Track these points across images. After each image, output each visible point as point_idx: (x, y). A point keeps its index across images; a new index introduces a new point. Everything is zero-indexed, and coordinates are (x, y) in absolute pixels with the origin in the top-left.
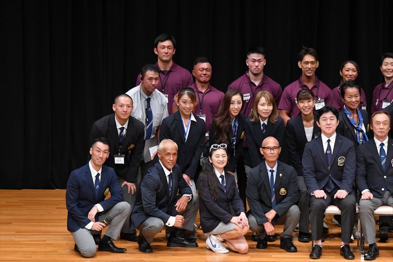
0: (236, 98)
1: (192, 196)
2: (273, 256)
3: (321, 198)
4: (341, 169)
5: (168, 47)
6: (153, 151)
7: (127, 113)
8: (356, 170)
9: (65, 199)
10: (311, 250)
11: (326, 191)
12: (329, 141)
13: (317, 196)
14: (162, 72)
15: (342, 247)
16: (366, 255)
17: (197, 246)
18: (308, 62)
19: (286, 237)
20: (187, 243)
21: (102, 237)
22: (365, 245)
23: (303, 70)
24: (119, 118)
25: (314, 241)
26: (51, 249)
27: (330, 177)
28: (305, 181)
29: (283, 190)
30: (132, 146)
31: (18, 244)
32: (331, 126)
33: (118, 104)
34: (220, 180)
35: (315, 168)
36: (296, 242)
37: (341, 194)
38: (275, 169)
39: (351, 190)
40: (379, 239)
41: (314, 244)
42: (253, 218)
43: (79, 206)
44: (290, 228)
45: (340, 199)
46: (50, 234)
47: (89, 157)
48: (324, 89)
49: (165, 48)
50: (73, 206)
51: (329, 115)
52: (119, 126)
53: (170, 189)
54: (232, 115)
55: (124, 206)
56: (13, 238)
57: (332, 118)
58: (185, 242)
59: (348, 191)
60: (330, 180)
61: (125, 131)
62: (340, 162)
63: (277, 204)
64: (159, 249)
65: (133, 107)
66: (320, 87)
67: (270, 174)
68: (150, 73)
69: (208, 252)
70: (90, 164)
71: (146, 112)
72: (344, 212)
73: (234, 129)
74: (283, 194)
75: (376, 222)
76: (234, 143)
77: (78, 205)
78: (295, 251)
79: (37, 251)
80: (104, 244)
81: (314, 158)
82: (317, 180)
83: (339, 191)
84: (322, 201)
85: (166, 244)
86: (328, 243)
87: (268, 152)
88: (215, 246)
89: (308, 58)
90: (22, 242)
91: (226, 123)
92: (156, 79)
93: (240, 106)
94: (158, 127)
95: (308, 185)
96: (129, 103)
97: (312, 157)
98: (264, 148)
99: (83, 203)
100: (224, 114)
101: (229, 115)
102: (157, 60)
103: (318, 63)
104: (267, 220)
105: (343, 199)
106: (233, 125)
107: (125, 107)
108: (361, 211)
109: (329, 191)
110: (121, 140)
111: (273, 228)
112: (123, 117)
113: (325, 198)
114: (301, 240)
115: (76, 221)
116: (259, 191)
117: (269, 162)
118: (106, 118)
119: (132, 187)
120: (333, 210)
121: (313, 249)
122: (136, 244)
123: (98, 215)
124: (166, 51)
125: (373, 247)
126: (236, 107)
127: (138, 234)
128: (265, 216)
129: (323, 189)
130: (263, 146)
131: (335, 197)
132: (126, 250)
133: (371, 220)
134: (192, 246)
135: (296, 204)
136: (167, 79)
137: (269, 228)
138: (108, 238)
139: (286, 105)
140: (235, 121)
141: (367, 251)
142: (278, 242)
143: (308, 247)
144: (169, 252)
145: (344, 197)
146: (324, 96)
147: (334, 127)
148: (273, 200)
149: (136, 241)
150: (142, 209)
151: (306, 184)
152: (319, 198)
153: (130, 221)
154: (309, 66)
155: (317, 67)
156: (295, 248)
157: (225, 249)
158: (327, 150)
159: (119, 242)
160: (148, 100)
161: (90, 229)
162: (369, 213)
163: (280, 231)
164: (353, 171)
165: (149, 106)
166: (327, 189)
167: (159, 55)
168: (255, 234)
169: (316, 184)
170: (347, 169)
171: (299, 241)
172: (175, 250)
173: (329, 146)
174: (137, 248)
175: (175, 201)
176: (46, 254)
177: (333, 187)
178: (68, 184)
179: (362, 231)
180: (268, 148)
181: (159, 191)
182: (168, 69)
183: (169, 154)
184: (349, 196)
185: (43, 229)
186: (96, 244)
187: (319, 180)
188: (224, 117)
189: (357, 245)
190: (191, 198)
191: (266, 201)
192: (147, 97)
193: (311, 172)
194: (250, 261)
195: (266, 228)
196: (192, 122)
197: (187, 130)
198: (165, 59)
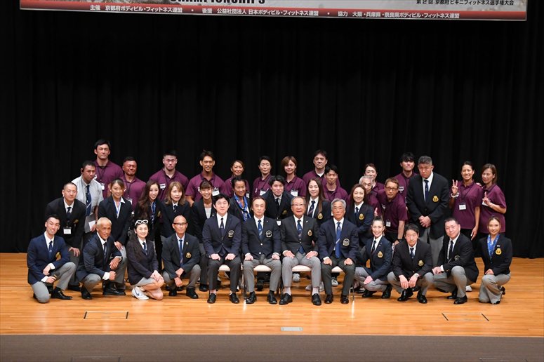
0: (154, 186)
2: (181, 302)
4: (231, 239)
5: (105, 149)
6: (92, 224)
7: (73, 196)
8: (242, 239)
9: (26, 260)
10: (208, 297)
11: (219, 255)
12: (222, 219)
13: (213, 259)
14: (101, 167)
15: (230, 294)
16: (248, 300)
17: (125, 294)
18: (207, 162)
19: (190, 288)
20: (118, 292)
23: (203, 167)
24: (67, 200)
25: (211, 291)
26: (16, 297)
27: (222, 245)
28: (204, 247)
29: (188, 254)
30: (77, 221)
32: (224, 208)
33: (66, 190)
34: (143, 246)
36: (198, 291)
37: (231, 256)
38: (183, 239)
39: (237, 254)
41: (211, 293)
42: (166, 274)
44: (194, 281)
45: (229, 260)
46: (15, 286)
47: (45, 229)
48: (218, 180)
49: (102, 150)
50: (32, 264)
51: (223, 200)
52: (67, 206)
53: (105, 254)
54: (151, 199)
55: (71, 265)
57: (225, 203)
58: (116, 292)
59: (235, 255)
60: (223, 248)
61: (71, 210)
62: (230, 234)
63: (184, 264)
64: (97, 296)
65: (77, 192)
66: (216, 179)
67: (179, 243)
68: (89, 167)
69: (133, 299)
70: (46, 234)
71: (86, 196)
72: (232, 270)
73: (152, 210)
74: (189, 257)
76: (153, 220)
77: (36, 264)
78: (197, 297)
80: (55, 293)
81: (211, 231)
82: (214, 247)
83: (229, 255)
84: (217, 262)
86: (220, 292)
87: (178, 226)
88: (138, 295)
91: (147, 205)
92: (93, 171)
93: (157, 192)
94: (96, 207)
95: (207, 250)
96: (74, 189)
98: (175, 224)
99: (40, 263)
101: (148, 199)
102: (97, 158)
103: (214, 162)
104: (177, 276)
106: (152, 206)
107: (71, 192)
108: (244, 269)
109: (222, 254)
110: (69, 216)
111: (181, 282)
112: (70, 199)
113: (219, 260)
114: (202, 290)
115: (34, 277)
116: (171, 255)
117: (179, 234)
118: (57, 200)
119: (76, 251)
120: (224, 268)
121: (210, 296)
122: (80, 293)
123: (51, 271)
124: (104, 152)
125: (253, 295)
126: (154, 193)
127: (81, 286)
128: (175, 273)
129: (218, 253)
130: (175, 222)
131: (226, 259)
132: (72, 298)
133: (251, 275)
134: (122, 295)
135: (198, 264)
136: (104, 172)
137: (178, 282)
138: (58, 289)
139: (191, 192)
140: (153, 203)
141: (248, 297)
142: (185, 291)
143: (206, 295)
144: (104, 299)
145: (232, 259)
146: (219, 186)
147: (226, 209)
148: (181, 261)
149: (79, 291)
150: (84, 268)
151: (205, 249)
152: (215, 260)
153: (75, 277)
154: (208, 164)
155: (214, 165)
156: (197, 295)
157: (146, 297)
158: (221, 226)
160: (88, 187)
161: (45, 282)
162: (250, 270)
163: (186, 283)
164: (239, 241)
165: (88, 191)
166: (220, 253)
167: (98, 155)
168: (168, 286)
169: (213, 250)
170: (235, 240)
171: (200, 290)
173: (222, 223)
175: (109, 261)
176: (12, 301)
177: (224, 252)
178: (29, 249)
179: (245, 283)
180: (178, 224)
181: (97, 255)
182: (105, 165)
183: (105, 228)
184: (236, 258)
186: (50, 293)
188: (145, 200)
189: (241, 293)
190: (121, 259)
191: (177, 263)
192: (87, 185)
193: (209, 241)
194: (164, 305)
195: (176, 281)
196: (122, 203)
197: (118, 209)
198: (103, 157)
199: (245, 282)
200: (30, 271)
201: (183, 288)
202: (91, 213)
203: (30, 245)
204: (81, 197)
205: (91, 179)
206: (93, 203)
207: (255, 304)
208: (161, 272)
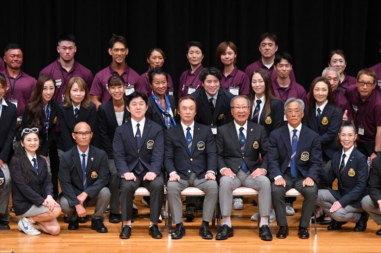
0: (49, 84)
1: (4, 179)
2: (84, 237)
3: (131, 180)
4: (150, 152)
8: (164, 153)
10: (121, 230)
11: (135, 174)
12: (138, 125)
13: (127, 179)
15: (150, 227)
16: (173, 234)
17: (9, 228)
18: (118, 50)
19: (97, 218)
23: (113, 56)
25: (124, 222)
27: (139, 160)
28: (115, 164)
29: (94, 173)
32: (140, 110)
34: (33, 163)
35: (125, 152)
36: (107, 223)
37: (150, 176)
38: (87, 153)
39: (159, 173)
41: (124, 224)
42: (64, 201)
44: (101, 210)
45: (149, 181)
48: (133, 75)
51: (139, 100)
54: (45, 100)
57: (141, 103)
59: (156, 174)
60: (140, 163)
62: (149, 145)
63: (88, 186)
66: (130, 73)
67: (81, 158)
69: (20, 234)
72: (152, 194)
73: (46, 114)
74: (95, 177)
76: (47, 128)
78: (106, 231)
81: (124, 142)
82: (127, 163)
83: (148, 173)
84: (132, 183)
86: (137, 223)
87: (80, 136)
88: (27, 228)
91: (39, 108)
93: (53, 91)
95: (119, 167)
98: (76, 133)
100: (37, 99)
101: (41, 101)
103: (128, 50)
104: (79, 202)
105: (151, 181)
106: (45, 110)
108: (169, 192)
109: (139, 173)
111: (85, 210)
113: (135, 180)
114: (112, 221)
116: (71, 174)
117: (81, 147)
120: (142, 191)
121: (123, 229)
125: (180, 227)
126: (49, 92)
128: (77, 199)
129: (133, 171)
130: (75, 131)
131: (144, 179)
133: (177, 200)
134: (4, 229)
135: (107, 186)
137: (81, 210)
139: (97, 90)
140: (48, 106)
141: (174, 231)
142: (89, 223)
143: (118, 227)
145: (153, 179)
146: (134, 83)
147: (144, 112)
148: (84, 183)
151: (116, 167)
152: (129, 180)
154: (119, 53)
155: (127, 54)
156: (106, 229)
157: (37, 231)
158: (136, 134)
162: (176, 194)
163: (91, 212)
164: (161, 154)
166: (136, 172)
168: (66, 216)
169: (127, 167)
170: (156, 152)
171: (110, 222)
173: (138, 130)
177: (142, 169)
179: (169, 211)
180: (80, 133)
184: (158, 178)
187: (129, 163)
188: (37, 102)
189: (164, 225)
190: (3, 181)
191: (78, 185)
193: (121, 155)
194: (61, 242)
195: (77, 210)
196: (4, 106)
201: (87, 218)
207: (184, 239)
208: (57, 197)
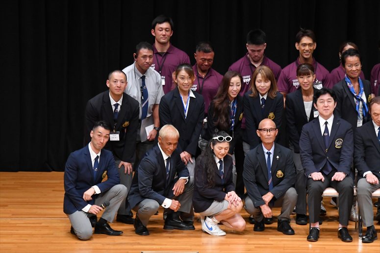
0: (235, 80)
1: (189, 178)
2: (270, 239)
3: (318, 180)
4: (339, 151)
5: (166, 29)
6: (149, 130)
7: (121, 88)
8: (354, 152)
9: (63, 181)
10: (309, 232)
11: (323, 174)
12: (326, 123)
13: (314, 179)
15: (339, 229)
16: (364, 237)
17: (194, 229)
18: (306, 45)
19: (283, 220)
20: (184, 226)
21: (98, 219)
22: (363, 227)
23: (300, 51)
24: (113, 94)
25: (312, 224)
26: (46, 231)
27: (327, 160)
28: (302, 163)
29: (280, 173)
30: (127, 123)
31: (14, 226)
32: (328, 108)
33: (111, 80)
35: (313, 151)
36: (293, 225)
37: (339, 176)
38: (272, 151)
39: (348, 173)
40: (377, 222)
41: (312, 226)
42: (249, 201)
43: (77, 187)
44: (288, 210)
45: (337, 181)
46: (46, 216)
49: (162, 30)
50: (70, 187)
51: (327, 97)
52: (113, 102)
53: (168, 173)
54: (231, 97)
55: (121, 189)
56: (9, 220)
57: (330, 100)
58: (182, 225)
59: (345, 173)
60: (328, 163)
61: (119, 107)
62: (338, 144)
63: (274, 186)
64: (155, 231)
65: (126, 83)
66: (318, 68)
67: (266, 156)
68: (144, 51)
69: (204, 235)
70: (90, 146)
71: (141, 90)
72: (341, 195)
73: (232, 111)
74: (280, 177)
75: (374, 204)
76: (233, 125)
77: (75, 187)
78: (293, 233)
79: (33, 233)
80: (100, 227)
81: (311, 141)
82: (314, 162)
83: (336, 173)
84: (320, 183)
85: (163, 227)
86: (326, 225)
87: (265, 133)
88: (211, 229)
89: (306, 40)
90: (17, 225)
91: (225, 105)
92: (150, 57)
93: (239, 88)
94: (155, 105)
95: (306, 167)
96: (122, 79)
97: (310, 139)
98: (261, 130)
99: (81, 185)
100: (223, 96)
102: (154, 42)
103: (316, 44)
104: (264, 203)
105: (340, 181)
106: (231, 106)
107: (119, 82)
108: (358, 193)
109: (327, 173)
110: (116, 117)
111: (270, 210)
112: (116, 93)
113: (323, 180)
114: (299, 223)
115: (72, 203)
116: (256, 174)
117: (266, 144)
119: (128, 166)
120: (330, 192)
121: (311, 231)
122: (132, 227)
123: (95, 196)
124: (164, 33)
125: (371, 230)
126: (235, 89)
127: (134, 217)
128: (262, 199)
129: (321, 171)
130: (260, 128)
131: (332, 180)
132: (122, 233)
133: (368, 202)
134: (190, 229)
135: (293, 186)
136: (164, 61)
137: (266, 210)
138: (103, 221)
139: (283, 86)
140: (234, 102)
141: (365, 234)
142: (275, 225)
143: (305, 230)
144: (165, 235)
145: (342, 180)
146: (322, 78)
147: (332, 110)
148: (270, 182)
149: (132, 224)
150: (137, 191)
151: (303, 167)
152: (316, 181)
154: (307, 48)
155: (315, 48)
156: (293, 230)
157: (222, 231)
158: (324, 133)
159: (116, 224)
160: (143, 78)
161: (87, 212)
162: (366, 195)
163: (277, 213)
164: (351, 153)
165: (144, 84)
166: (325, 172)
167: (157, 37)
168: (252, 217)
169: (314, 167)
170: (345, 152)
171: (297, 223)
172: (172, 232)
173: (326, 128)
174: (133, 231)
176: (42, 237)
177: (330, 169)
178: (67, 165)
180: (264, 130)
181: (157, 174)
182: (165, 51)
183: (170, 144)
184: (347, 178)
185: (39, 211)
186: (93, 227)
187: (316, 163)
188: (223, 99)
189: (354, 227)
190: (188, 180)
191: (263, 184)
192: (141, 75)
193: (308, 155)
194: (247, 244)
195: (263, 210)
196: (191, 98)
197: (186, 106)
198: (162, 41)
199: (360, 213)
200: (67, 196)
201: (273, 219)
202: (149, 115)
203: (69, 160)
204: (134, 92)
205: (148, 68)
206: (151, 101)
207: (375, 243)
208: (240, 193)
